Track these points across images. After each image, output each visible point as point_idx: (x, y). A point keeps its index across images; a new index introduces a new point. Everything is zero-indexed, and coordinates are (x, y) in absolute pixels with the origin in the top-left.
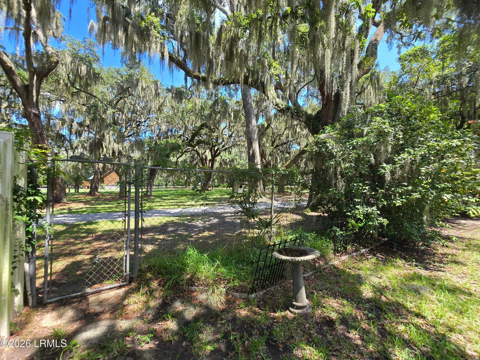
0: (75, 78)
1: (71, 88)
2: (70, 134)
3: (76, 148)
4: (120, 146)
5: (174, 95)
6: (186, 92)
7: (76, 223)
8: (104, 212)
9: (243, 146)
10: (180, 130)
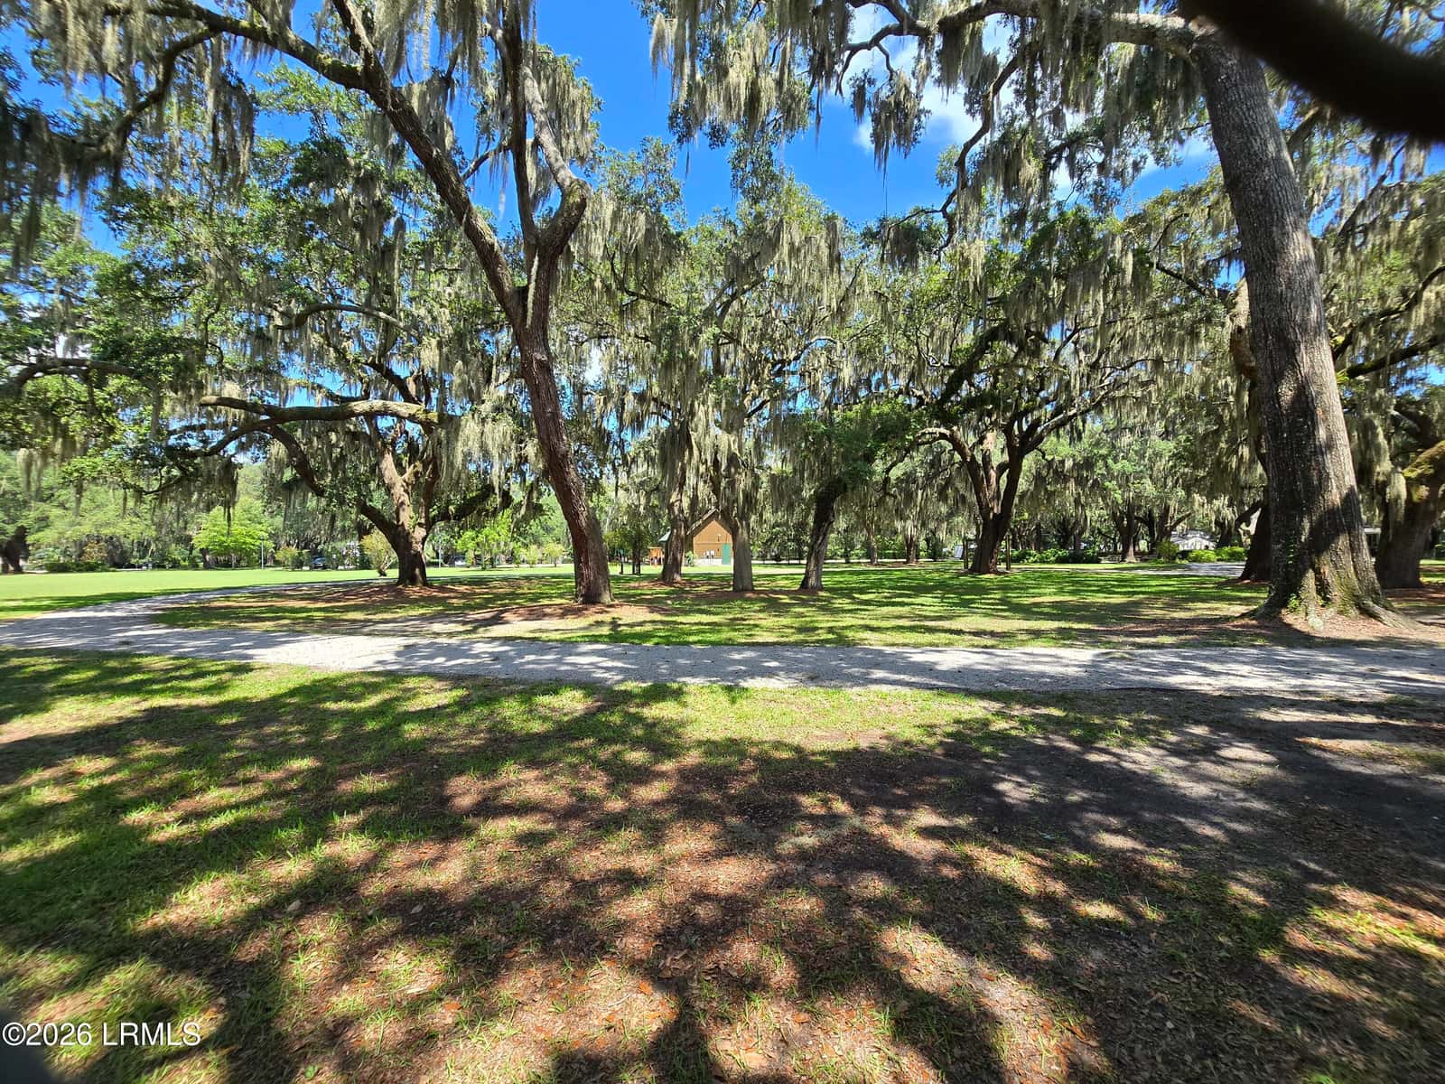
0: (626, 268)
1: (619, 295)
2: (621, 428)
4: (732, 438)
5: (888, 247)
6: (929, 227)
7: (623, 688)
8: (699, 642)
9: (1139, 402)
10: (896, 376)
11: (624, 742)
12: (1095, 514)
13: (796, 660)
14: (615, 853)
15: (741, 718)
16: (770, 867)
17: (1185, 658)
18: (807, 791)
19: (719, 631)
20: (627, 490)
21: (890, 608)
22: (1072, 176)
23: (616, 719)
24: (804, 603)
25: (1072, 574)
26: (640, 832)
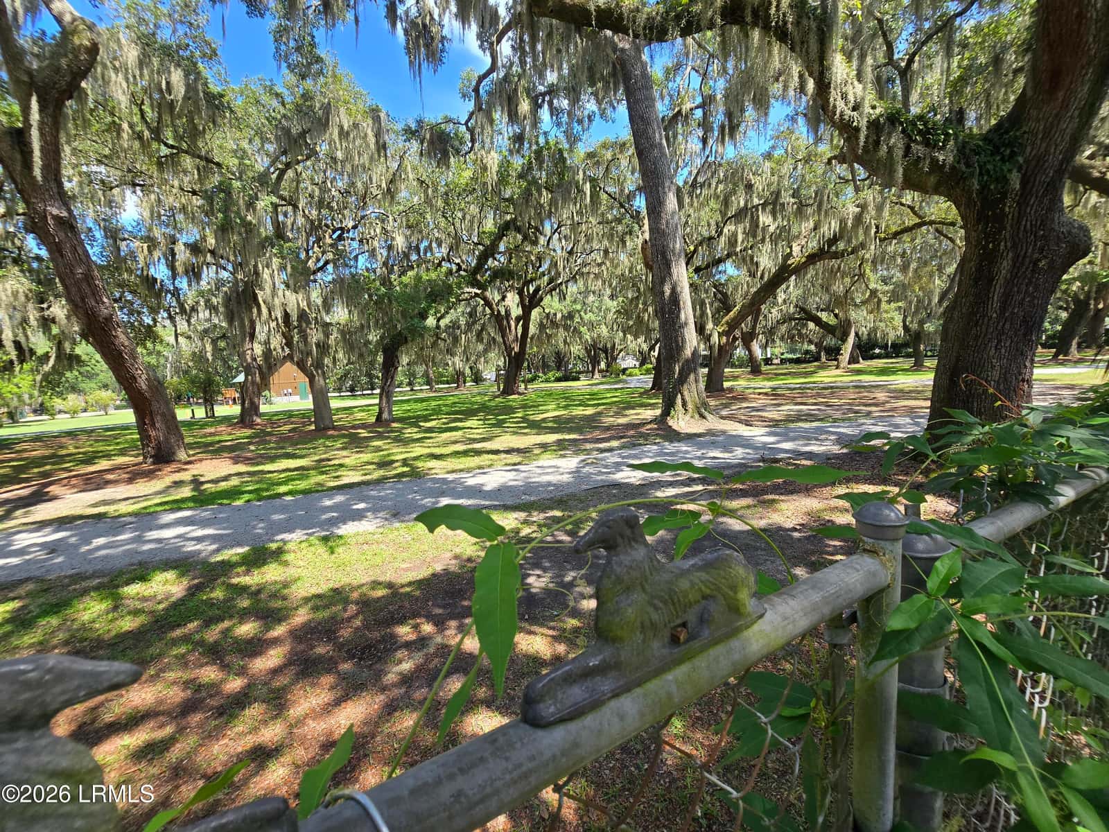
0: (160, 117)
1: (155, 145)
2: (174, 277)
3: (193, 309)
4: (300, 297)
5: (425, 145)
6: (456, 134)
7: (219, 558)
8: (290, 493)
9: (597, 276)
10: (440, 245)
11: (231, 617)
12: (576, 349)
13: (380, 498)
14: (243, 734)
15: (340, 566)
16: (381, 699)
17: (623, 458)
18: (402, 621)
19: (307, 477)
20: (189, 337)
21: (448, 434)
22: (552, 115)
23: (218, 594)
24: (380, 436)
25: (565, 391)
26: (264, 706)
